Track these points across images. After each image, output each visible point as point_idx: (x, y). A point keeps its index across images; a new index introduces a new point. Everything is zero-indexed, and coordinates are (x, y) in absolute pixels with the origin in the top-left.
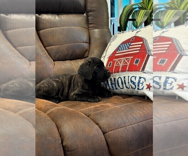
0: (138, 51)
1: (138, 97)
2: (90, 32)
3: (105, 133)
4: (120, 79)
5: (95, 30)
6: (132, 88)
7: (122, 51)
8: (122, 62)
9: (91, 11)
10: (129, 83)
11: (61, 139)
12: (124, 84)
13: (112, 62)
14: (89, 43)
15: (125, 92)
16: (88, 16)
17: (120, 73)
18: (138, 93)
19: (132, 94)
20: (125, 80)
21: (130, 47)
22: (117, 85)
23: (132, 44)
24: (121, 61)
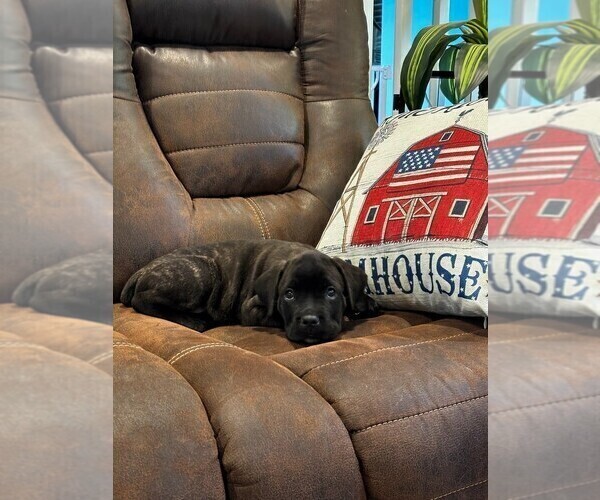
0: (465, 176)
1: (459, 322)
2: (308, 109)
3: (356, 431)
4: (402, 263)
5: (325, 103)
6: (441, 291)
7: (413, 174)
8: (412, 208)
9: (313, 42)
10: (431, 274)
11: (218, 443)
12: (415, 278)
13: (378, 207)
14: (305, 142)
15: (418, 303)
16: (302, 58)
17: (405, 243)
18: (459, 309)
19: (440, 311)
20: (418, 267)
21: (438, 161)
22: (391, 280)
23: (443, 152)
24: (409, 204)
